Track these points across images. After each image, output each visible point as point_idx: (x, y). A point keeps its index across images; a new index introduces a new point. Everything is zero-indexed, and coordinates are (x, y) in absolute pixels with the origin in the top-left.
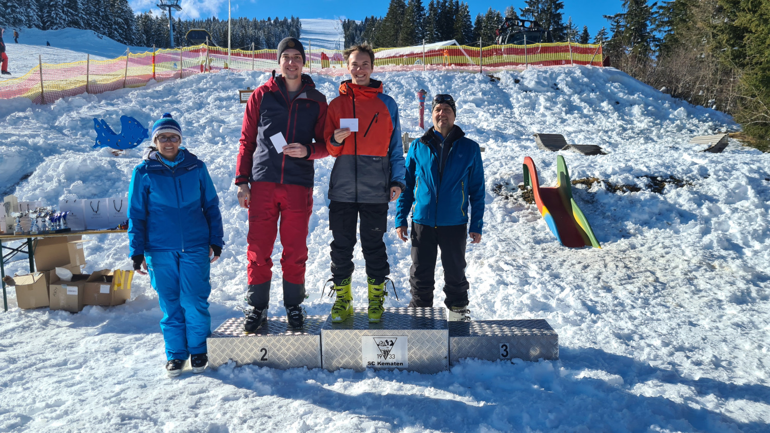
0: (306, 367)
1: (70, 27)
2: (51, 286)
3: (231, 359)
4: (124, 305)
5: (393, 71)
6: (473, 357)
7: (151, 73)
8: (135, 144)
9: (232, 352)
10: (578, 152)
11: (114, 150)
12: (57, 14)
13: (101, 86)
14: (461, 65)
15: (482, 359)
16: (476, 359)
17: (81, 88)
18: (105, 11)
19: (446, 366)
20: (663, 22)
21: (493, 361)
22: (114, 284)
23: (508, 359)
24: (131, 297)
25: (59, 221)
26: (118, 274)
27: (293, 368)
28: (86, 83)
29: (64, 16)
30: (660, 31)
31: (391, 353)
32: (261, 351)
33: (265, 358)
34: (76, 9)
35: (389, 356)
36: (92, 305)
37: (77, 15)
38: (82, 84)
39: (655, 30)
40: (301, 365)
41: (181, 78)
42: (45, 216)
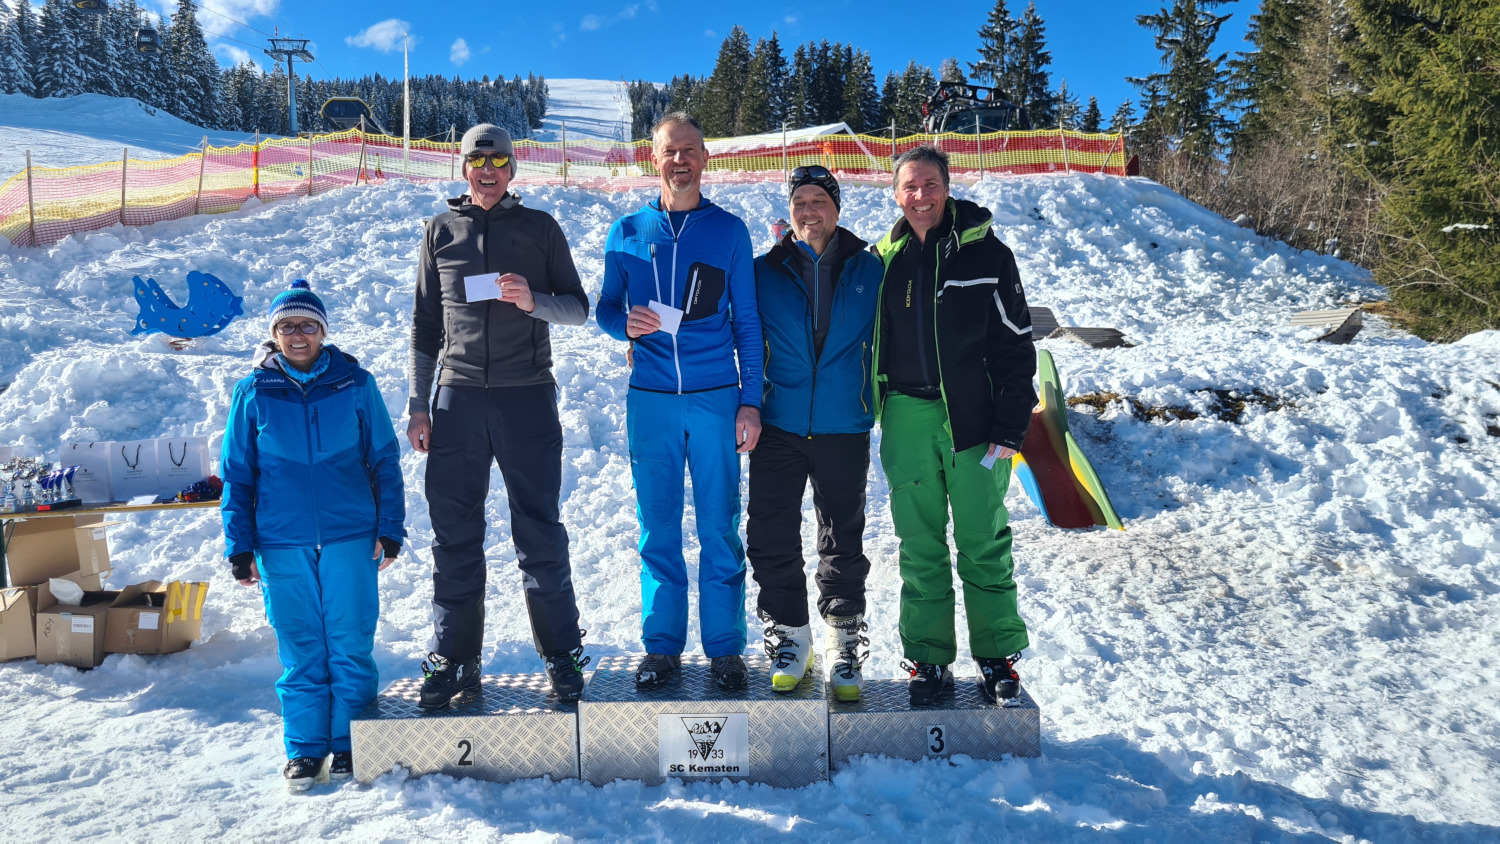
0: (547, 776)
1: (91, 91)
2: (39, 616)
3: (400, 763)
4: (186, 652)
5: (725, 182)
6: (875, 753)
7: (251, 184)
8: (217, 326)
9: (401, 748)
10: (1079, 342)
11: (173, 339)
12: (65, 67)
13: (149, 210)
14: (856, 171)
15: (893, 757)
16: (882, 757)
17: (110, 214)
18: (161, 61)
19: (824, 772)
20: (1238, 91)
21: (914, 761)
22: (168, 610)
23: (943, 757)
24: (202, 636)
25: (59, 486)
26: (176, 589)
27: (523, 778)
28: (119, 205)
29: (79, 72)
30: (1233, 108)
31: (716, 747)
32: (460, 746)
33: (466, 759)
34: (103, 58)
35: (712, 754)
36: (122, 652)
37: (105, 70)
38: (111, 207)
39: (1224, 105)
40: (539, 772)
41: (310, 194)
42: (29, 477)
